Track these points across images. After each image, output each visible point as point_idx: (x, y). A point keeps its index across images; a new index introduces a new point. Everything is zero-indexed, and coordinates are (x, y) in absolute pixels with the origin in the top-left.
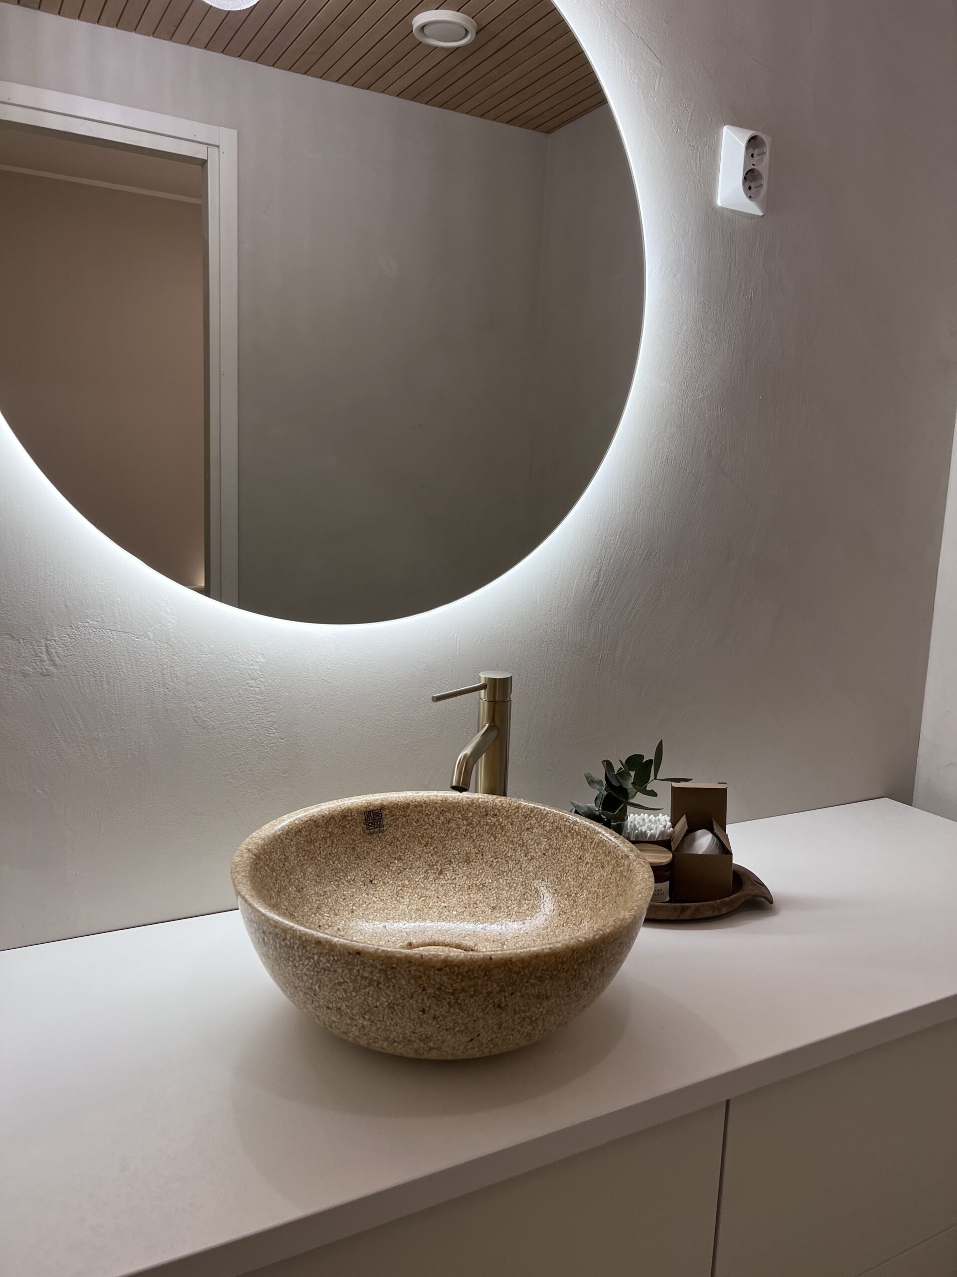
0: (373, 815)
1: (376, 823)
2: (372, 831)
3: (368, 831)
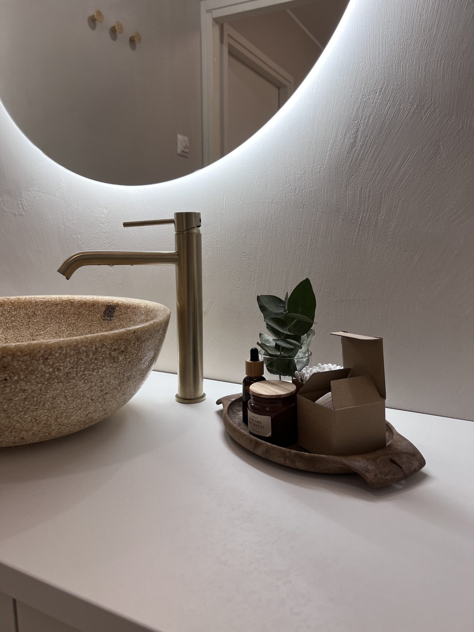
0: (111, 308)
1: (110, 314)
2: (106, 318)
3: (103, 318)
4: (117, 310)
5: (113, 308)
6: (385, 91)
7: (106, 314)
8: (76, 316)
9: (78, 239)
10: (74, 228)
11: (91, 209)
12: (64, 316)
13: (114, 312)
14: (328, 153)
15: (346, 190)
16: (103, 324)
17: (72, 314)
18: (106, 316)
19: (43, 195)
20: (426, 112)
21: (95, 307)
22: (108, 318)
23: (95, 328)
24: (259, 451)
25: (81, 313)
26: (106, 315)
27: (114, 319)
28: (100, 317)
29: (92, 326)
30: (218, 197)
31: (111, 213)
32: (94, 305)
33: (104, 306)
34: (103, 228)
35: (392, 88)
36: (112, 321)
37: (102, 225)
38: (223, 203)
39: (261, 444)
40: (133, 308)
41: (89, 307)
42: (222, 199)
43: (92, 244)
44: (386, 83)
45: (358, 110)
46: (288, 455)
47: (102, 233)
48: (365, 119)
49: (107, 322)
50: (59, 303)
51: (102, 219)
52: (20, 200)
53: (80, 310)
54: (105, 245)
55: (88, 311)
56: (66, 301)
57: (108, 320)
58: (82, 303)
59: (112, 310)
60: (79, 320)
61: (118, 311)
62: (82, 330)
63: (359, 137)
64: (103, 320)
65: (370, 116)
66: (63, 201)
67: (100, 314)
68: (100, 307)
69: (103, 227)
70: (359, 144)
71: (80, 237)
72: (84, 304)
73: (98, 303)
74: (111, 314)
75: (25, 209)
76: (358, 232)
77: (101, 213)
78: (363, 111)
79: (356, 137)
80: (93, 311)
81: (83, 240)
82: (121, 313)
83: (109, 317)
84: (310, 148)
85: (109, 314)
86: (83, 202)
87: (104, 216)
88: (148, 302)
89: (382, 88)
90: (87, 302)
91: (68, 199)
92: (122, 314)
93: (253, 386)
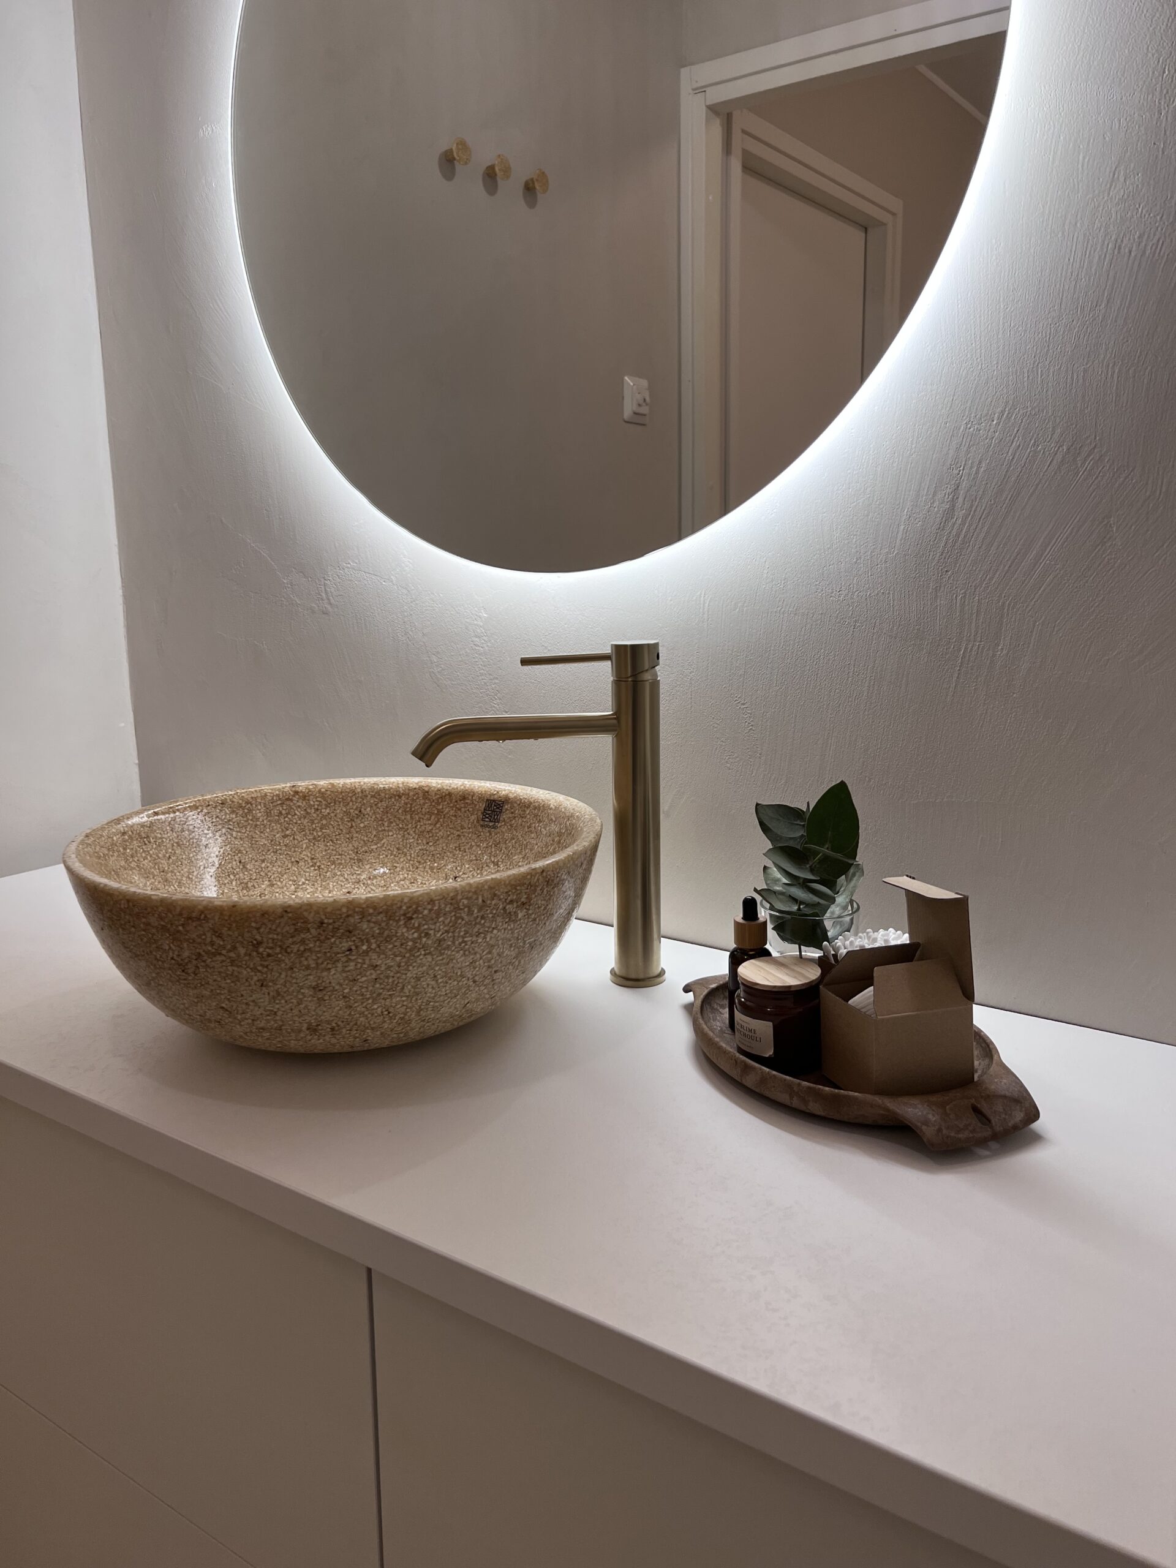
0: (495, 806)
1: (493, 816)
2: (486, 823)
3: (482, 823)
4: (507, 810)
5: (499, 805)
6: (1009, 418)
7: (487, 816)
8: (433, 817)
9: (432, 663)
10: (424, 642)
11: (457, 609)
12: (411, 817)
13: (500, 812)
14: (902, 527)
15: (936, 596)
16: (482, 833)
17: (425, 813)
18: (487, 820)
19: (366, 578)
20: (1085, 460)
21: (467, 801)
22: (491, 824)
23: (466, 841)
24: (750, 1081)
25: (442, 812)
26: (487, 818)
27: (500, 826)
28: (475, 822)
29: (462, 837)
30: (694, 598)
31: (494, 619)
32: (463, 798)
33: (483, 800)
34: (478, 646)
35: (1021, 412)
36: (498, 830)
37: (476, 639)
38: (704, 609)
39: (754, 1068)
40: (535, 808)
41: (456, 801)
42: (702, 602)
43: (458, 674)
44: (1011, 402)
45: (958, 449)
46: (796, 1089)
47: (477, 654)
48: (971, 468)
49: (489, 831)
50: (403, 794)
51: (478, 627)
52: (323, 583)
53: (441, 807)
54: (483, 677)
55: (454, 809)
56: (415, 788)
57: (490, 826)
58: (444, 794)
59: (498, 808)
60: (438, 826)
61: (508, 812)
62: (444, 845)
63: (961, 500)
64: (482, 826)
65: (980, 462)
66: (405, 591)
67: (476, 816)
68: (476, 803)
69: (479, 644)
70: (960, 513)
71: (435, 660)
72: (448, 797)
73: (472, 793)
74: (496, 817)
75: (332, 601)
76: (958, 678)
77: (476, 617)
78: (968, 452)
79: (953, 502)
80: (463, 809)
81: (442, 666)
82: (513, 815)
83: (492, 821)
84: (868, 516)
85: (491, 817)
86: (441, 595)
87: (481, 624)
88: (561, 798)
89: (1003, 412)
90: (453, 791)
91: (413, 588)
92: (515, 817)
93: (744, 967)
